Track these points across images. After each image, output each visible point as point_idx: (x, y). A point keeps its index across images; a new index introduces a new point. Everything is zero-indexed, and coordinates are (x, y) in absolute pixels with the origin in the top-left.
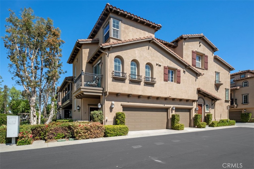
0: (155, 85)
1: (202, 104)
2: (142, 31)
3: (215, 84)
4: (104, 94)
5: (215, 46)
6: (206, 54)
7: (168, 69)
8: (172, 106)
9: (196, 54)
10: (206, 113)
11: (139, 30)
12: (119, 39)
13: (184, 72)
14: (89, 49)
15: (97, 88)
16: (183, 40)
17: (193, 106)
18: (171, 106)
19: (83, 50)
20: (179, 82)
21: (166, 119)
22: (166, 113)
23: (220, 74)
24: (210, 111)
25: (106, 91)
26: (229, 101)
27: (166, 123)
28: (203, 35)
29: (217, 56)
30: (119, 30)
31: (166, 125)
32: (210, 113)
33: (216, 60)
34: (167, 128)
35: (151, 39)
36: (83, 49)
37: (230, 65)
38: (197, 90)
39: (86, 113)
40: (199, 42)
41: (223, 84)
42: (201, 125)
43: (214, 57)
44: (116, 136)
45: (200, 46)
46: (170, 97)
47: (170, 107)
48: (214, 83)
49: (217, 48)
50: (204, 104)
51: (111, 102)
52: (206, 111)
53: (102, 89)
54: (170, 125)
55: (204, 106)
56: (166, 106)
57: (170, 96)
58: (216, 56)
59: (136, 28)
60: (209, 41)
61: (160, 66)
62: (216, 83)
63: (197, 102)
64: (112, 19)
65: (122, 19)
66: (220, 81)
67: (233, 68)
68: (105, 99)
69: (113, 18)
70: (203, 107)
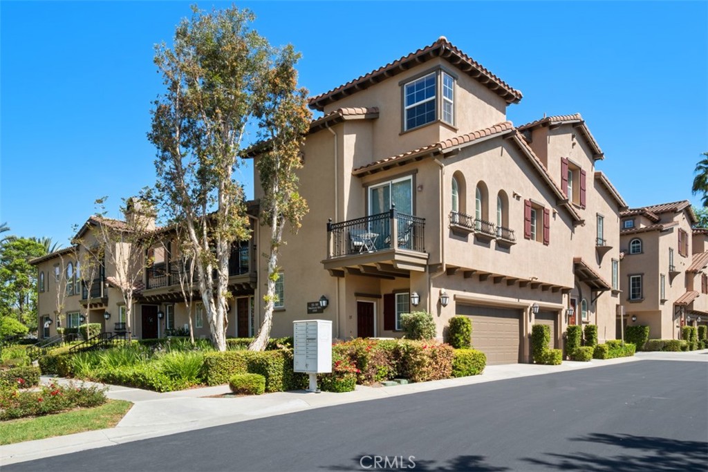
0: (512, 247)
1: (575, 300)
2: (486, 104)
3: (596, 248)
4: (428, 267)
5: (600, 148)
6: (582, 168)
7: (532, 208)
8: (531, 303)
9: (567, 167)
10: (584, 323)
11: (483, 102)
12: (452, 125)
13: (554, 213)
14: (354, 136)
15: (412, 252)
16: (546, 129)
17: (561, 303)
18: (529, 304)
19: (345, 136)
20: (546, 243)
21: (518, 337)
22: (518, 320)
23: (604, 219)
24: (588, 319)
25: (441, 262)
26: (619, 292)
27: (518, 347)
28: (582, 120)
29: (603, 174)
30: (452, 102)
31: (517, 353)
32: (588, 323)
33: (600, 182)
34: (521, 361)
35: (510, 131)
36: (346, 134)
37: (622, 198)
38: (574, 262)
39: (351, 317)
40: (571, 135)
41: (611, 248)
42: (583, 353)
43: (595, 176)
44: (468, 375)
45: (574, 144)
46: (534, 280)
47: (528, 307)
48: (594, 245)
49: (603, 154)
50: (580, 299)
51: (439, 289)
52: (584, 319)
53: (425, 255)
54: (527, 353)
55: (579, 304)
56: (523, 302)
57: (534, 278)
58: (600, 173)
59: (479, 98)
60: (591, 134)
61: (518, 198)
62: (597, 244)
63: (568, 295)
64: (443, 73)
65: (457, 74)
66: (604, 238)
67: (627, 205)
68: (431, 281)
69: (444, 71)
70: (577, 307)
